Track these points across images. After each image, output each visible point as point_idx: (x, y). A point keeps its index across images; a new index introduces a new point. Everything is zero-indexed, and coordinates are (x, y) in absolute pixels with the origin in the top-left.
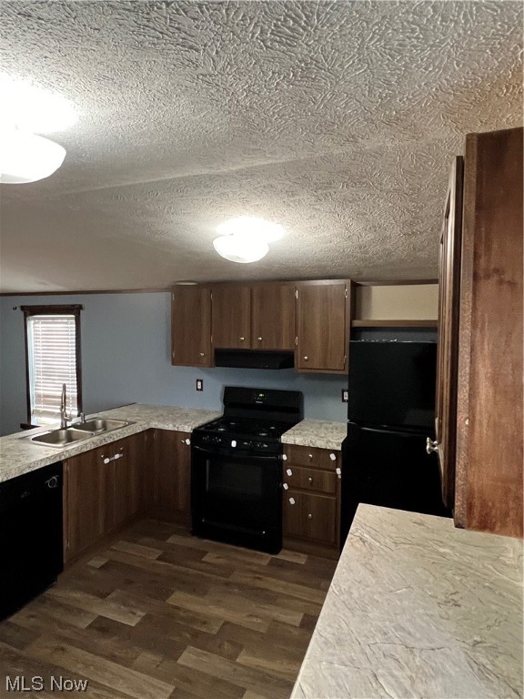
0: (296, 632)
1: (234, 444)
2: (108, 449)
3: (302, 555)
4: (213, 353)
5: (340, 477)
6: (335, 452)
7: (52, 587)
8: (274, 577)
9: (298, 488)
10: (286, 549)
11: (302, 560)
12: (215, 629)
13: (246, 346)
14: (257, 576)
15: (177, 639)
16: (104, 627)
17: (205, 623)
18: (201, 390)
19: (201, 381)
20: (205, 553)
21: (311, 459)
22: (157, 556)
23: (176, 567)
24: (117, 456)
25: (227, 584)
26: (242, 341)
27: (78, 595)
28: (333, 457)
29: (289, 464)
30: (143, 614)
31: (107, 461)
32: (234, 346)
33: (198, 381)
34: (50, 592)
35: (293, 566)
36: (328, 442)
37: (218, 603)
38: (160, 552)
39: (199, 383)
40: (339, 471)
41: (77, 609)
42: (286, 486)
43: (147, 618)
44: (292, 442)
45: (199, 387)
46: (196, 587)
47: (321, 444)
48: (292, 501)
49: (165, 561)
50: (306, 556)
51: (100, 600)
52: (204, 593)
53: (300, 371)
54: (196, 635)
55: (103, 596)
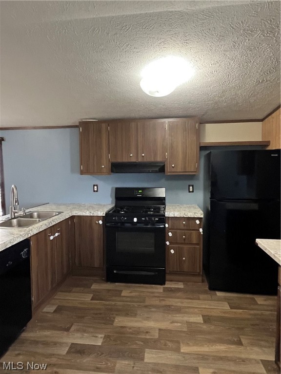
0: (205, 327)
1: (135, 220)
2: (52, 229)
3: (180, 283)
4: (110, 165)
5: (202, 233)
6: (200, 219)
7: (24, 331)
8: (171, 298)
9: (177, 243)
10: (168, 281)
11: (181, 286)
12: (156, 336)
13: (133, 160)
14: (161, 299)
15: (134, 346)
16: (78, 350)
17: (147, 332)
18: (97, 191)
19: (97, 186)
20: (121, 291)
21: (184, 225)
22: (91, 298)
23: (108, 303)
24: (57, 234)
25: (146, 307)
26: (131, 157)
27: (47, 333)
28: (198, 222)
29: (170, 229)
30: (103, 336)
31: (52, 238)
32: (125, 160)
33: (94, 186)
34: (24, 335)
35: (178, 290)
36: (195, 213)
37: (148, 319)
38: (91, 295)
39: (96, 187)
40: (201, 230)
41: (52, 342)
42: (168, 243)
43: (107, 337)
44: (173, 216)
45: (96, 190)
46: (128, 312)
47: (190, 215)
48: (172, 251)
49: (97, 300)
50: (182, 283)
51: (66, 333)
52: (135, 315)
53: (169, 174)
54: (146, 341)
55: (67, 330)
